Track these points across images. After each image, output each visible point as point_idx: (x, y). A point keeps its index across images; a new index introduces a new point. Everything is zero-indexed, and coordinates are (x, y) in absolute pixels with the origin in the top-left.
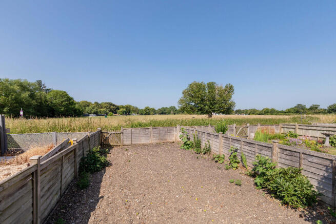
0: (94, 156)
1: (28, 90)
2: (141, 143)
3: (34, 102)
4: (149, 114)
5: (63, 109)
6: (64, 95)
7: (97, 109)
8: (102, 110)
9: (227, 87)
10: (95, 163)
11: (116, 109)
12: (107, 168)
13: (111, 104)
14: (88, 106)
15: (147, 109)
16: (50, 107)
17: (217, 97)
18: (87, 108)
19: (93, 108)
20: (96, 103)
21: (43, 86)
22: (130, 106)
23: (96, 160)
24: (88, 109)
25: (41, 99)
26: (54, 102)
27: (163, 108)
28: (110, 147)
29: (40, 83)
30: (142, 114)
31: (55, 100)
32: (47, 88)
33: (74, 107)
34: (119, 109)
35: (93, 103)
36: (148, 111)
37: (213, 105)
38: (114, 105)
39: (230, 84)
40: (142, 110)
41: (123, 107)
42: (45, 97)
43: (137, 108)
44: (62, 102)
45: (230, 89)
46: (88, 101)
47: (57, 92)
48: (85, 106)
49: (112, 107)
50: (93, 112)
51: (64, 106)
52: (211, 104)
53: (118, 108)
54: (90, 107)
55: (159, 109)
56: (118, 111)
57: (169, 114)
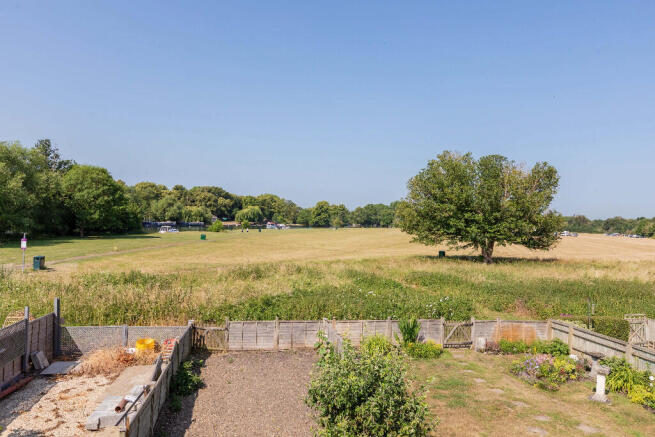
0: (186, 374)
1: (22, 168)
2: (258, 348)
3: (31, 198)
4: (327, 225)
5: (96, 216)
6: (102, 179)
7: (179, 208)
8: (194, 209)
9: (536, 171)
10: (186, 384)
11: (233, 207)
12: (200, 390)
13: (218, 192)
14: (158, 197)
15: (322, 209)
16: (68, 209)
17: (506, 202)
18: (154, 203)
19: (171, 205)
20: (177, 188)
21: (52, 155)
22: (273, 199)
23: (188, 380)
24: (156, 206)
25: (47, 189)
26: (78, 195)
27: (370, 207)
28: (207, 353)
29: (45, 145)
30: (306, 225)
31: (80, 190)
32: (63, 158)
33: (124, 210)
34: (241, 208)
35: (170, 188)
36: (323, 216)
37: (490, 224)
38: (227, 196)
39: (545, 164)
40: (308, 211)
41: (252, 201)
42: (58, 184)
43: (292, 205)
44: (96, 198)
45: (546, 178)
46: (157, 183)
47: (87, 171)
48: (147, 198)
49: (221, 200)
50: (168, 214)
51: (99, 207)
52: (485, 220)
53: (238, 204)
54: (162, 202)
55: (359, 210)
56: (239, 214)
57: (386, 226)
